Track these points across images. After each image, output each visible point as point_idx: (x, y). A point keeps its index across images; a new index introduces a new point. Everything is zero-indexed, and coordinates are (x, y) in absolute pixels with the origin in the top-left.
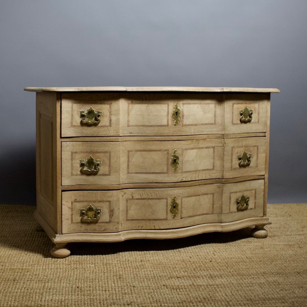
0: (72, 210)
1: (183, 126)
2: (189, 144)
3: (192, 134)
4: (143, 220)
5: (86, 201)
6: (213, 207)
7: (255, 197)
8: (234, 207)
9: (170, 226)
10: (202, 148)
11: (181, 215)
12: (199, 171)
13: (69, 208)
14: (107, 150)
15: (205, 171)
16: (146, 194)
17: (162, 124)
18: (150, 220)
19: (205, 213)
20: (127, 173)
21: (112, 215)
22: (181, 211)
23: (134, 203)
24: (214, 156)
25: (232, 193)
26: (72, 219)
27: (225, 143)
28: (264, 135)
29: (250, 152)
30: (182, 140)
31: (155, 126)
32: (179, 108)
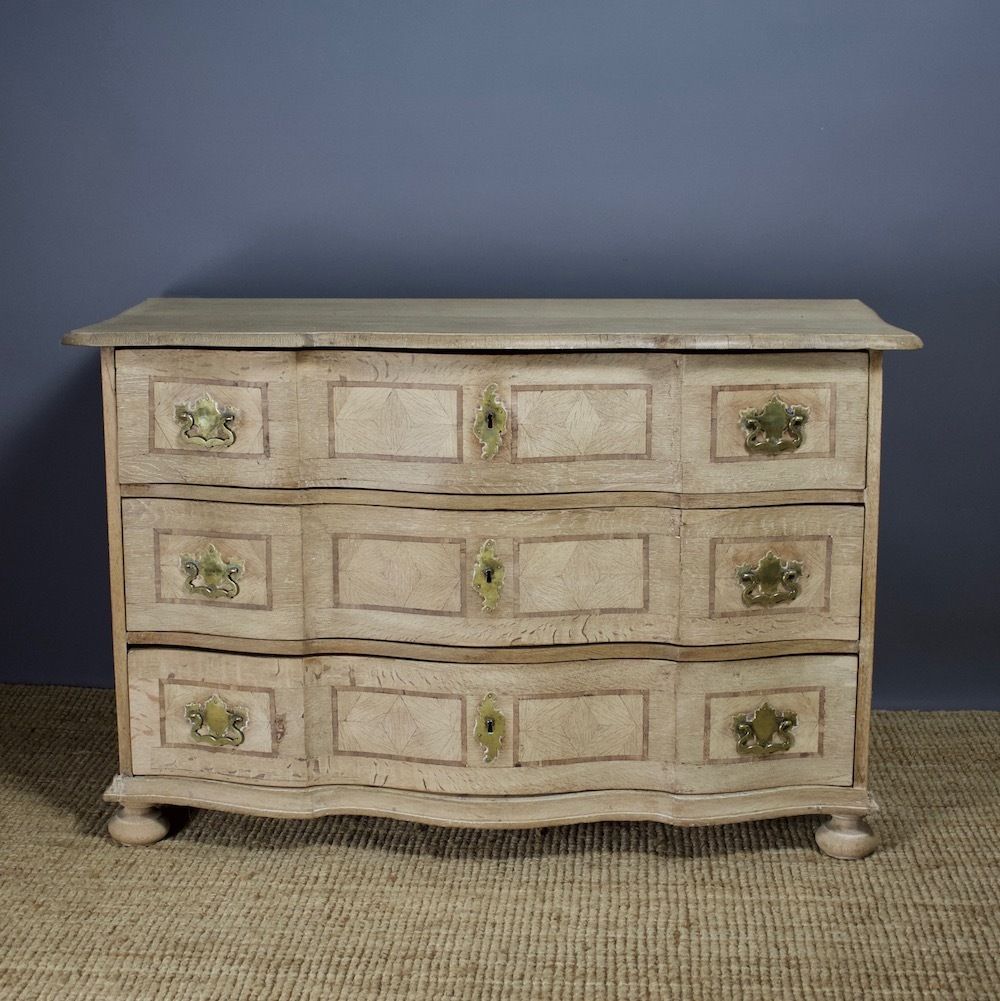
0: (162, 706)
1: (515, 461)
2: (542, 523)
3: (556, 491)
4: (390, 757)
5: (203, 683)
6: (646, 736)
7: (822, 716)
8: (724, 745)
9: (477, 787)
10: (599, 537)
11: (516, 756)
12: (589, 612)
13: (152, 698)
14: (258, 530)
15: (613, 616)
16: (395, 677)
17: (441, 455)
18: (409, 759)
19: (614, 752)
20: (332, 604)
21: (282, 734)
22: (516, 744)
23: (360, 701)
24: (647, 566)
25: (717, 696)
26: (163, 732)
27: (685, 524)
28: (856, 501)
29: (797, 557)
30: (514, 508)
31: (417, 459)
32: (497, 403)
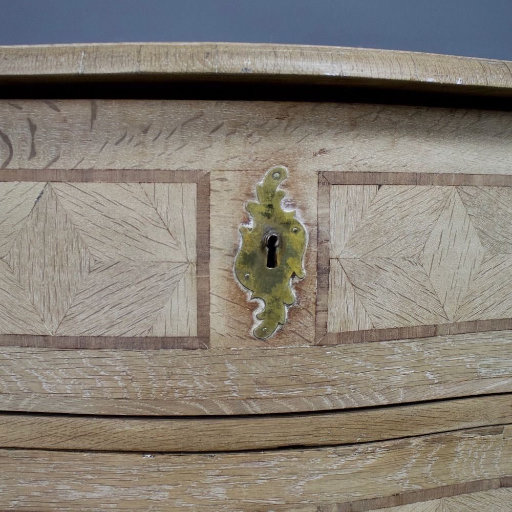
1: (323, 340)
2: (374, 470)
10: (475, 486)
17: (159, 332)
30: (321, 441)
31: (101, 343)
32: (288, 211)
